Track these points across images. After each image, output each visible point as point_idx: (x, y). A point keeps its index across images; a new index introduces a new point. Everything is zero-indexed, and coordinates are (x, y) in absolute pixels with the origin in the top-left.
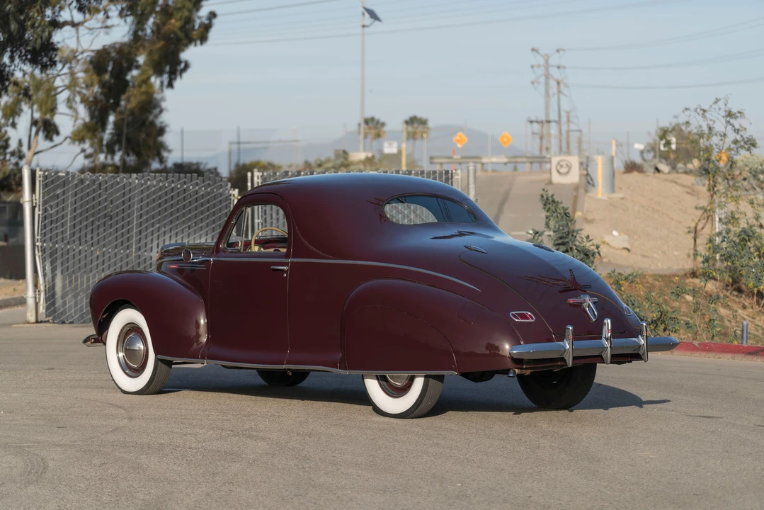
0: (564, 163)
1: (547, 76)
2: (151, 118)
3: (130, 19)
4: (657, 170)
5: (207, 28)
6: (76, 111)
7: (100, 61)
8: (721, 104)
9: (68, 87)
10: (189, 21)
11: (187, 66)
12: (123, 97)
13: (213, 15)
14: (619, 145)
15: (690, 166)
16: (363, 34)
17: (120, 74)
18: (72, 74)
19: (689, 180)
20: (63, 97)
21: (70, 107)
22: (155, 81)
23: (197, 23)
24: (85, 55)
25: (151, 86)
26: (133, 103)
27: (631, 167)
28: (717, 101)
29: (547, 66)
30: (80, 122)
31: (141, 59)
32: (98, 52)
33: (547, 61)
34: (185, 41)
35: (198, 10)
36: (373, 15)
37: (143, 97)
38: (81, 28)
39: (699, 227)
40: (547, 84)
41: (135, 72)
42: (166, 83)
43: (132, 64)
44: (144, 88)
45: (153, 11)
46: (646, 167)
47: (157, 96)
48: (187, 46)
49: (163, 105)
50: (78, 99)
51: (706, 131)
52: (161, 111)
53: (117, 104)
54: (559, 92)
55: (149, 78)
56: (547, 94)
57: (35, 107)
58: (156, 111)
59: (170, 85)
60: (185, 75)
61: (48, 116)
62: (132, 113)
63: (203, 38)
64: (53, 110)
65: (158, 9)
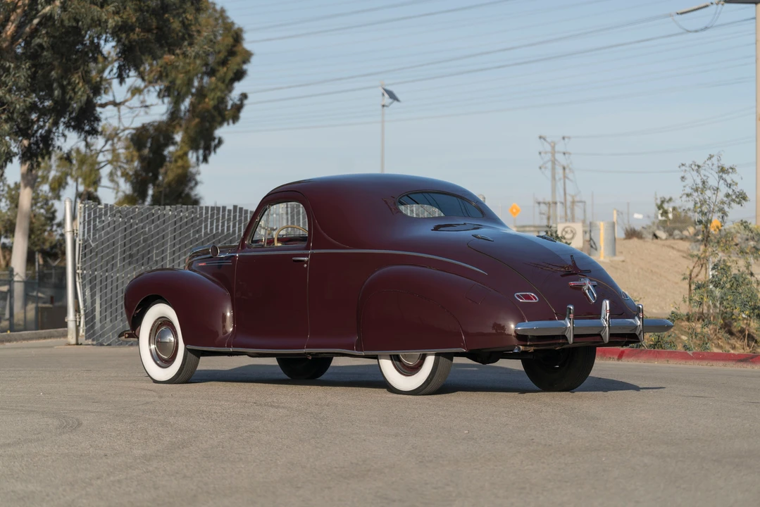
0: (569, 230)
1: (554, 162)
2: (187, 190)
3: (166, 100)
4: (655, 236)
5: (238, 108)
6: (117, 184)
7: (139, 138)
8: (714, 160)
9: (110, 162)
10: (222, 101)
11: (220, 142)
12: (162, 171)
13: (244, 96)
14: (619, 213)
15: (686, 233)
16: (383, 115)
17: (158, 149)
18: (114, 150)
19: (685, 245)
20: (105, 171)
21: (112, 180)
22: (192, 157)
23: (230, 104)
24: (127, 132)
25: (187, 161)
26: (171, 176)
27: (632, 234)
28: (711, 157)
29: (553, 153)
30: (121, 194)
31: (178, 137)
32: (137, 129)
33: (553, 147)
34: (219, 119)
35: (230, 91)
36: (392, 96)
37: (180, 171)
38: (122, 107)
39: (693, 275)
40: (553, 169)
41: (172, 148)
42: (201, 158)
43: (169, 140)
44: (180, 163)
45: (188, 93)
46: (645, 234)
47: (193, 170)
48: (221, 124)
49: (198, 178)
50: (119, 173)
51: (700, 186)
52: (196, 184)
53: (156, 176)
54: (565, 177)
55: (186, 154)
56: (554, 177)
57: (80, 180)
58: (192, 184)
59: (205, 160)
60: (218, 150)
61: (91, 189)
62: (169, 185)
63: (235, 118)
64: (96, 182)
65: (194, 90)
